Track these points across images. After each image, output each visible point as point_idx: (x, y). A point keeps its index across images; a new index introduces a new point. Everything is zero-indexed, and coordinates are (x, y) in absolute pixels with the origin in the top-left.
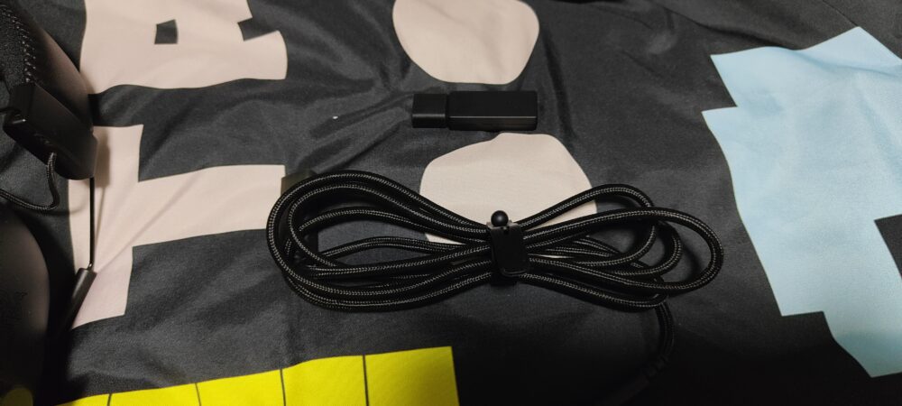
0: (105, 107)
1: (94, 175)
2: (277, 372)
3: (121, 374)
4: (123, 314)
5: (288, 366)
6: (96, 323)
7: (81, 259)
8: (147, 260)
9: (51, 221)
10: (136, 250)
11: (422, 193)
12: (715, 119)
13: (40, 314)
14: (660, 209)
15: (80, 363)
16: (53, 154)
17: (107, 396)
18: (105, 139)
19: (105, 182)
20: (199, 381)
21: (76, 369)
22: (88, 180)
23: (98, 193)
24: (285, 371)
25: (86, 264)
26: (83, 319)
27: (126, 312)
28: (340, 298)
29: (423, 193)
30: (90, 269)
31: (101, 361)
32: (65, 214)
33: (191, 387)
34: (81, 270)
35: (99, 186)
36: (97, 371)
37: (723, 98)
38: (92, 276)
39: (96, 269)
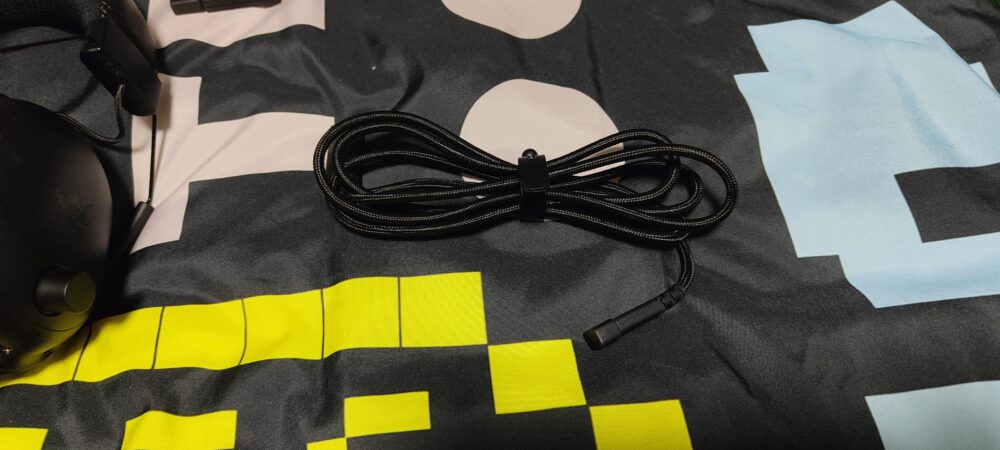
0: (169, 57)
1: (156, 113)
2: (318, 292)
3: (175, 290)
4: (178, 238)
5: (327, 286)
6: (153, 246)
7: (140, 194)
8: (202, 195)
9: (115, 155)
10: (191, 184)
11: (461, 136)
12: (745, 82)
13: (102, 236)
14: (678, 146)
15: (136, 282)
16: (121, 86)
17: (161, 308)
18: (168, 86)
19: (166, 126)
20: (245, 297)
21: (133, 288)
22: (150, 117)
23: (159, 135)
24: (325, 290)
25: (145, 199)
26: (141, 244)
27: (181, 237)
28: (378, 223)
29: (463, 136)
30: (149, 202)
31: (156, 281)
32: (128, 150)
33: (237, 303)
34: (140, 204)
35: (161, 129)
36: (152, 289)
37: (756, 64)
38: (149, 210)
39: (154, 204)
